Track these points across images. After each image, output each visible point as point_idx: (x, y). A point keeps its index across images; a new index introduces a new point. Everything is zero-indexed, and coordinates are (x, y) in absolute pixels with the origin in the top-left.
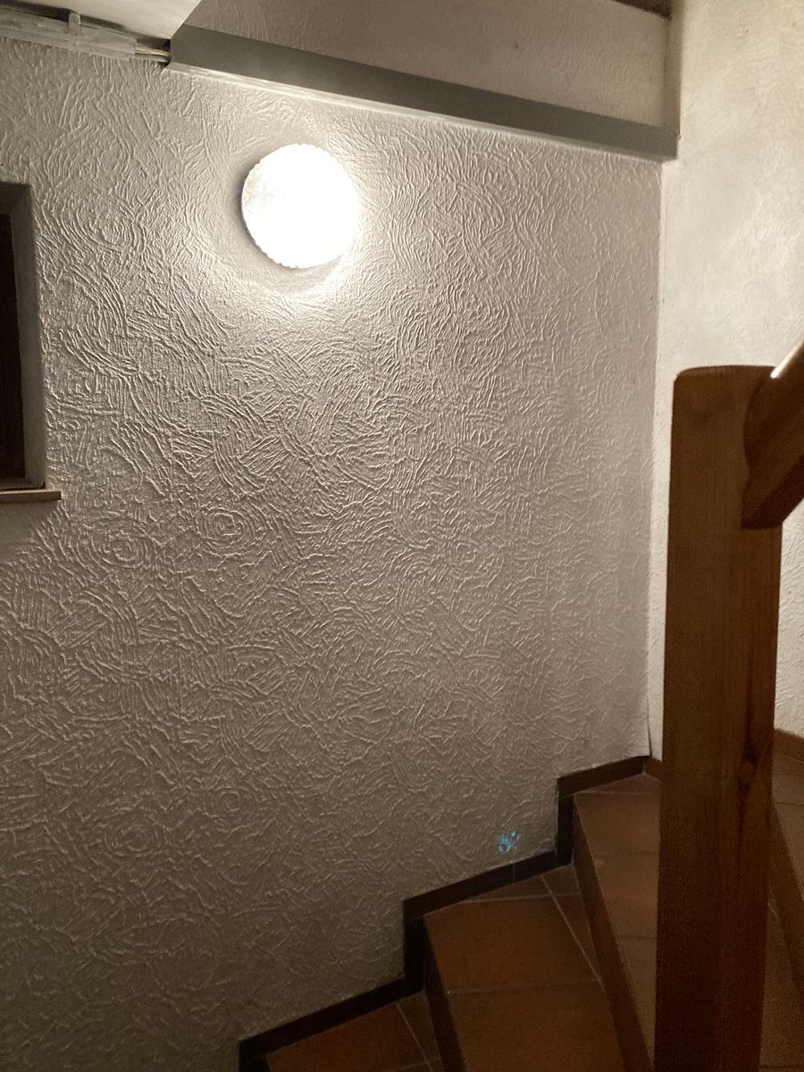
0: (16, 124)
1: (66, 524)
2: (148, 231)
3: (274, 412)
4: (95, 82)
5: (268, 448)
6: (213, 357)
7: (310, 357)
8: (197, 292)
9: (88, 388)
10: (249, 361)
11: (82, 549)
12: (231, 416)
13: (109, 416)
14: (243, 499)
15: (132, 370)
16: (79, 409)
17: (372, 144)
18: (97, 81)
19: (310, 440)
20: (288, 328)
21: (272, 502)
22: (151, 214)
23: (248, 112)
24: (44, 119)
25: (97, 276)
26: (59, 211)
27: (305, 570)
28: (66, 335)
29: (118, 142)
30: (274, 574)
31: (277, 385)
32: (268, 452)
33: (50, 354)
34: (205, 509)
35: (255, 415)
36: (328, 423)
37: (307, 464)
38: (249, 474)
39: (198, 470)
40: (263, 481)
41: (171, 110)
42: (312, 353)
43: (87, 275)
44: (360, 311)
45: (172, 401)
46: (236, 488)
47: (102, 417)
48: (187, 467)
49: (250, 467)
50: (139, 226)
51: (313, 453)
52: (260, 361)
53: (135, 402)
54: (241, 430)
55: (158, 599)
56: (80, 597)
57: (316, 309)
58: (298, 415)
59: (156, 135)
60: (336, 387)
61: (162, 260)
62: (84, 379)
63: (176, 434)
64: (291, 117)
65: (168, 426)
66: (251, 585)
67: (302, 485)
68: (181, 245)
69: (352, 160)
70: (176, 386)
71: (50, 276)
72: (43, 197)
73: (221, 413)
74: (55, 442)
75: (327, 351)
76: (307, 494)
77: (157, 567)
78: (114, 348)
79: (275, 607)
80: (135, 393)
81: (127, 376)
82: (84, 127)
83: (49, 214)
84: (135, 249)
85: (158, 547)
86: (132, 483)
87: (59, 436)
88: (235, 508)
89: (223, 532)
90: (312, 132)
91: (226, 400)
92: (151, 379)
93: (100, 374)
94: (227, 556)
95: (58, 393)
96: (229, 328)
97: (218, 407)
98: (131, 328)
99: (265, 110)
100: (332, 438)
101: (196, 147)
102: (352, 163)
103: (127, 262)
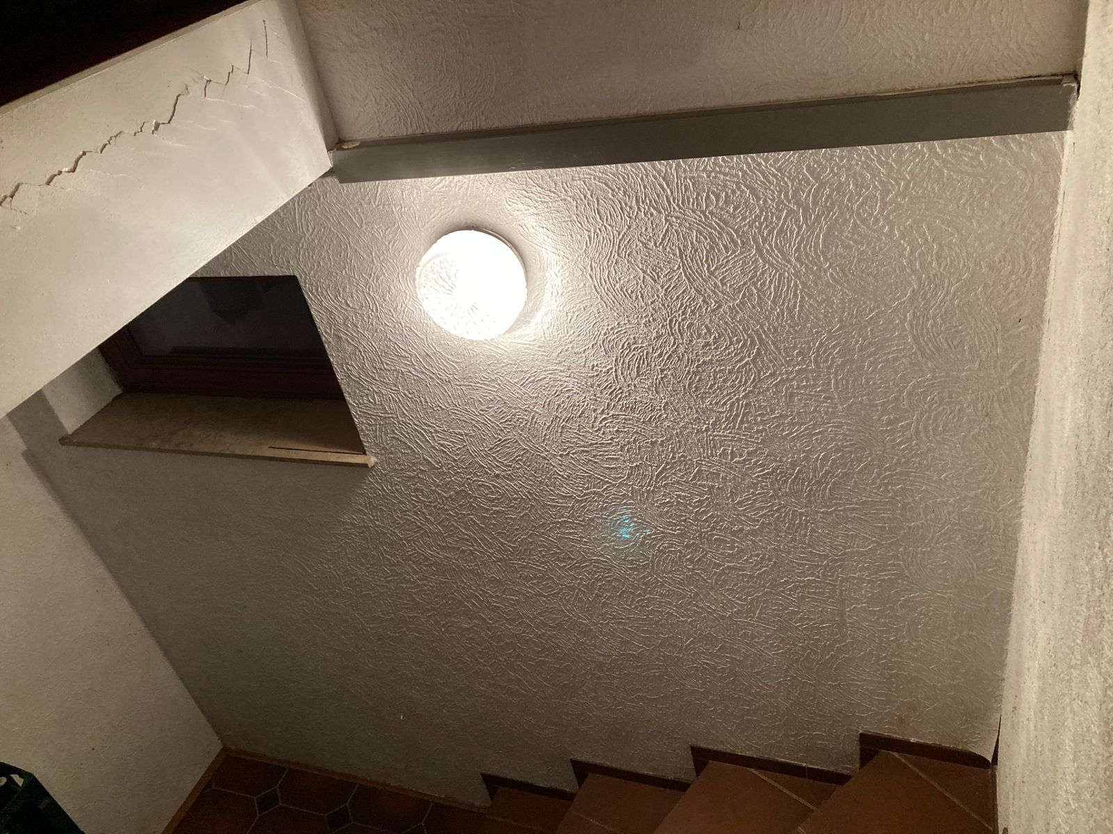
6: (449, 382)
8: (424, 337)
9: (372, 401)
10: (478, 385)
12: (473, 422)
13: (389, 418)
14: (497, 476)
15: (396, 390)
16: (370, 412)
17: (553, 195)
19: (543, 442)
20: (505, 361)
21: (520, 480)
22: (375, 285)
23: (426, 191)
24: (289, 230)
25: (354, 331)
26: (317, 290)
27: (559, 528)
28: (348, 368)
29: (338, 236)
31: (505, 403)
32: (509, 447)
34: (469, 479)
35: (493, 422)
36: (557, 431)
37: (545, 458)
38: (497, 461)
39: (458, 455)
42: (530, 380)
43: (347, 331)
44: (570, 346)
45: (428, 410)
46: (490, 469)
47: (385, 418)
48: (450, 452)
49: (497, 456)
50: (370, 295)
51: (548, 451)
52: (488, 385)
53: (404, 410)
57: (527, 346)
58: (529, 424)
59: (361, 226)
60: (559, 405)
61: (393, 317)
62: (367, 395)
63: (436, 432)
65: (430, 426)
67: (543, 472)
68: (404, 305)
70: (429, 401)
73: (465, 419)
75: (544, 378)
76: (549, 479)
77: (448, 508)
78: (380, 376)
79: (540, 546)
80: (402, 404)
81: (394, 393)
82: (313, 230)
83: (313, 294)
84: (372, 310)
85: (444, 497)
86: (416, 458)
87: (364, 427)
88: (492, 481)
89: (487, 494)
91: (467, 411)
92: (410, 396)
93: (377, 393)
94: (494, 508)
95: (354, 402)
96: (457, 362)
97: (463, 416)
98: (386, 363)
100: (562, 442)
101: (393, 229)
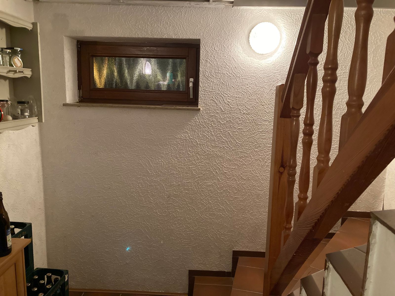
0: (199, 26)
1: (202, 116)
2: (226, 47)
3: (254, 91)
4: (216, 14)
5: (252, 101)
6: (239, 77)
7: (266, 77)
8: (237, 61)
9: (209, 85)
10: (249, 78)
11: (205, 122)
12: (243, 92)
13: (213, 91)
14: (244, 113)
15: (219, 81)
16: (206, 90)
17: (290, 18)
18: (217, 13)
19: (264, 99)
20: (260, 69)
21: (252, 115)
22: (227, 43)
23: (254, 14)
24: (205, 24)
25: (213, 59)
26: (206, 44)
27: (259, 134)
28: (205, 73)
29: (221, 26)
30: (251, 134)
31: (256, 84)
32: (252, 102)
33: (201, 77)
34: (234, 115)
35: (249, 92)
36: (270, 95)
37: (263, 105)
38: (246, 107)
39: (233, 105)
40: (250, 109)
41: (234, 17)
42: (267, 76)
43: (211, 59)
44: (282, 64)
45: (228, 88)
46: (242, 111)
47: (211, 92)
48: (230, 105)
49: (247, 105)
50: (224, 46)
51: (265, 103)
52: (252, 78)
53: (219, 88)
54: (245, 96)
55: (221, 136)
56: (203, 133)
57: (269, 64)
58: (261, 92)
59: (230, 24)
60: (273, 85)
61: (229, 54)
62: (208, 83)
63: (228, 96)
64: (266, 14)
65: (227, 94)
66: (244, 136)
67: (261, 111)
68: (234, 50)
69: (283, 23)
70: (229, 85)
71: (203, 59)
72: (203, 41)
73: (240, 91)
74: (201, 97)
75: (271, 75)
76: (262, 114)
77: (221, 128)
78: (216, 75)
79: (250, 142)
80: (219, 86)
81: (218, 82)
82: (213, 24)
83: (204, 45)
84: (222, 51)
85: (222, 123)
86: (217, 107)
87: (202, 96)
88: (242, 116)
89: (238, 121)
90: (272, 17)
91: (242, 88)
92: (224, 83)
93: (212, 82)
94: (238, 127)
95: (202, 86)
96: (244, 70)
97: (240, 90)
98: (220, 70)
99: (259, 13)
100: (271, 99)
101: (239, 25)
102: (283, 24)
103: (220, 55)
